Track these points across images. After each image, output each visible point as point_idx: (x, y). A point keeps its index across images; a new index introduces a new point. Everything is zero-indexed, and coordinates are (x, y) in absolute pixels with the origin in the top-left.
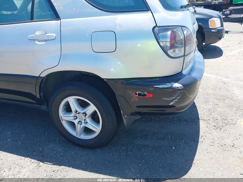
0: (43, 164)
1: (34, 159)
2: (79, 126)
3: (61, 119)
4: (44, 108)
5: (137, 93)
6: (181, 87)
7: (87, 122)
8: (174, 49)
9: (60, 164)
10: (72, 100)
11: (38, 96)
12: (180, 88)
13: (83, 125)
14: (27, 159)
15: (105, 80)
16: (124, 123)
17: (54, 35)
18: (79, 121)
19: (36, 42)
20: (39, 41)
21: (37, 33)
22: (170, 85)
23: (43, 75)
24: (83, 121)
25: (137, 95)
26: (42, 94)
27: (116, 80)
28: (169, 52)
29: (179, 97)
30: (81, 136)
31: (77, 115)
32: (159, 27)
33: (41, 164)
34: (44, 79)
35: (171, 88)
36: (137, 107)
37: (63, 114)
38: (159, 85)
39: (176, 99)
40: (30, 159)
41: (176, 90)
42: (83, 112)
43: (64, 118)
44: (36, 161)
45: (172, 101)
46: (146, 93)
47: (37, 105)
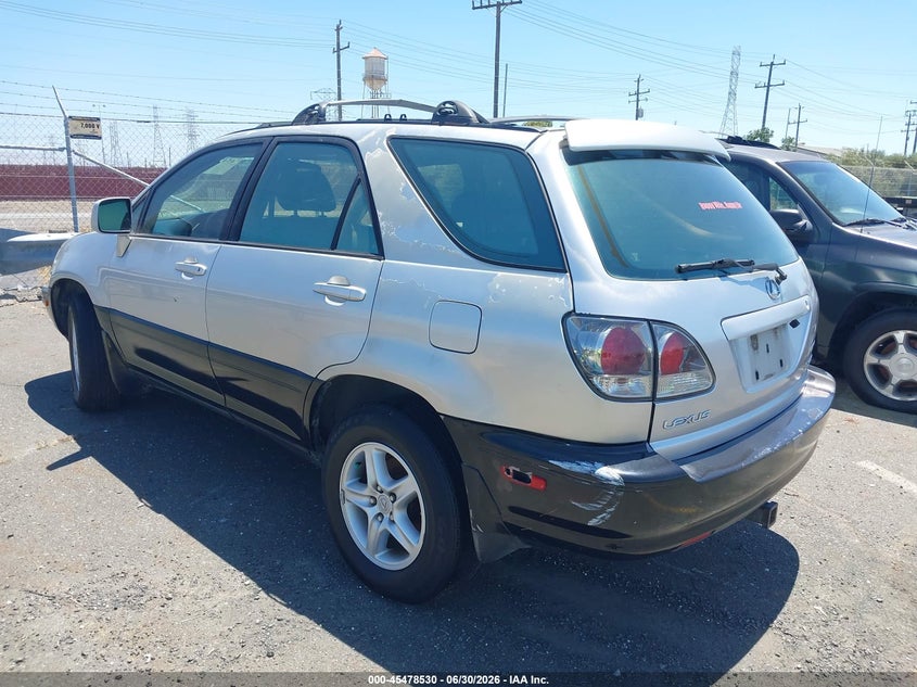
0: (266, 596)
1: (252, 579)
2: (375, 524)
3: (341, 498)
4: (315, 457)
5: (511, 468)
6: (616, 481)
7: (393, 521)
8: (623, 377)
9: (299, 610)
10: (372, 452)
11: (306, 422)
12: (615, 483)
13: (385, 526)
14: (238, 574)
15: (442, 417)
16: (474, 549)
17: (363, 291)
18: (380, 514)
19: (327, 300)
20: (333, 298)
21: (333, 280)
22: (589, 469)
23: (324, 377)
24: (387, 516)
25: (511, 476)
26: (316, 422)
27: (466, 423)
28: (596, 380)
29: (612, 509)
30: (376, 556)
31: (377, 496)
32: (581, 315)
33: (263, 594)
34: (326, 387)
35: (591, 476)
36: (513, 509)
37: (349, 485)
38: (562, 461)
39: (602, 511)
40: (244, 577)
41: (603, 485)
42: (389, 489)
43: (349, 496)
44: (254, 585)
45: (594, 514)
46: (530, 474)
47: (302, 449)
